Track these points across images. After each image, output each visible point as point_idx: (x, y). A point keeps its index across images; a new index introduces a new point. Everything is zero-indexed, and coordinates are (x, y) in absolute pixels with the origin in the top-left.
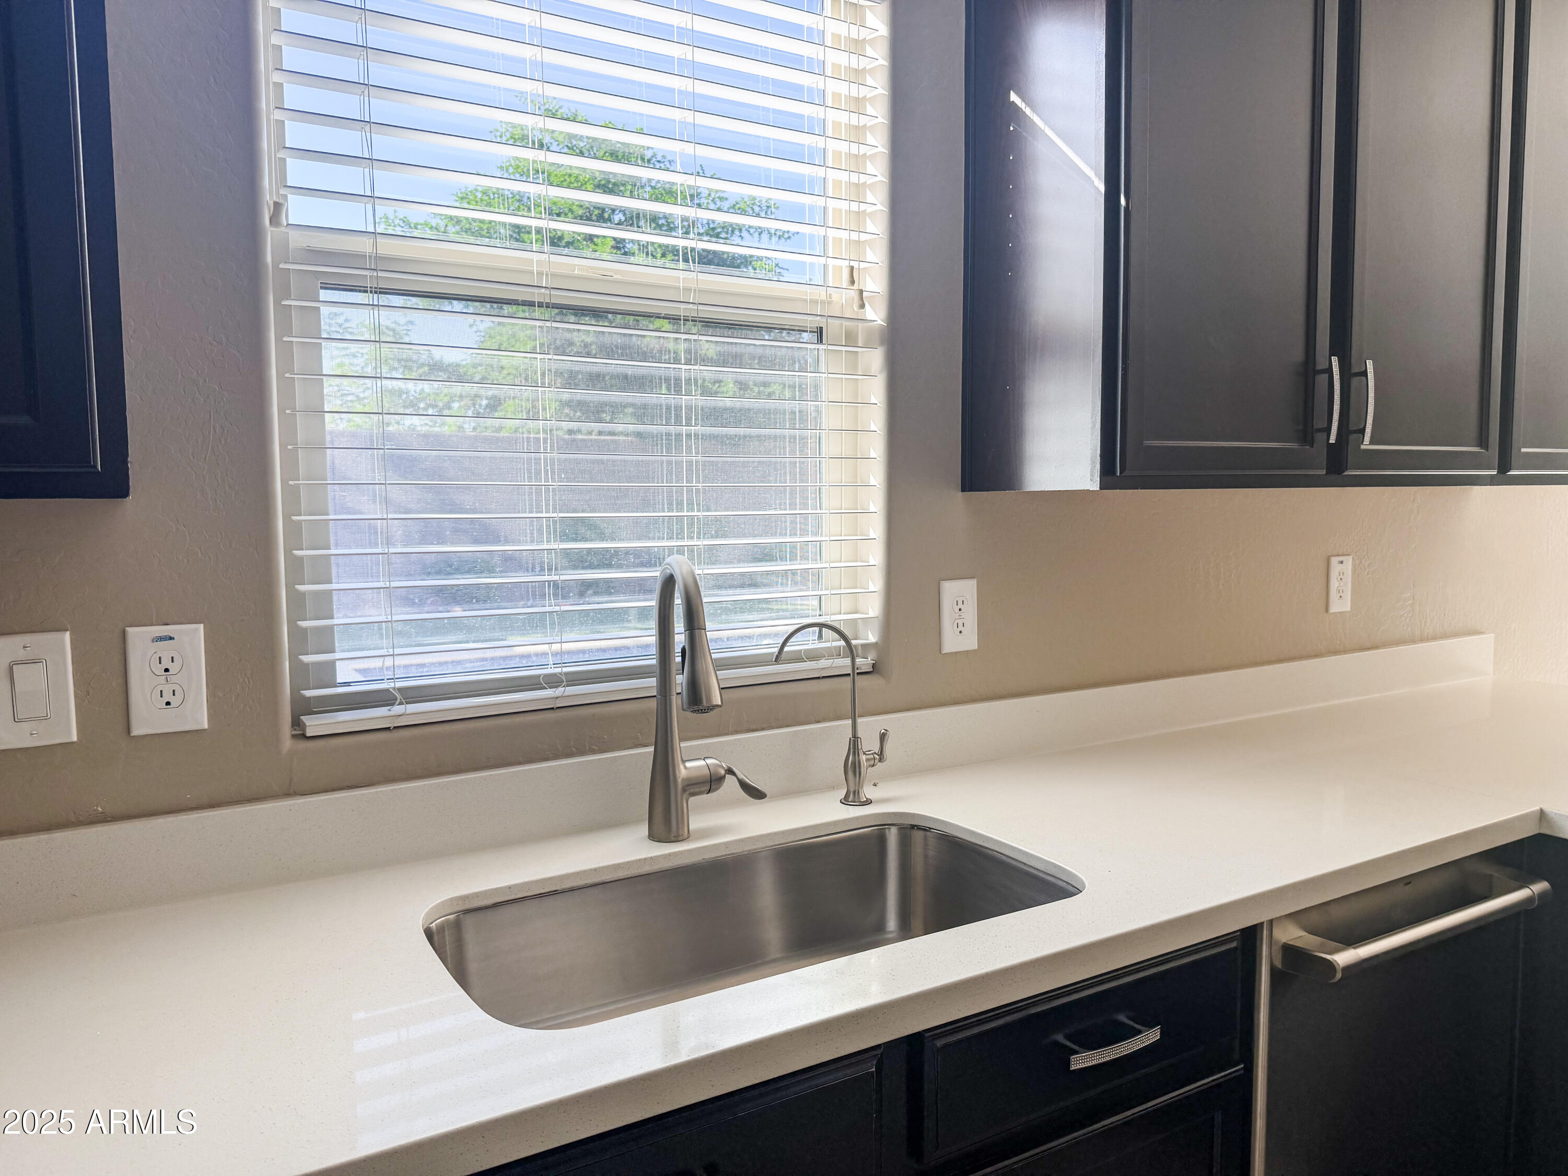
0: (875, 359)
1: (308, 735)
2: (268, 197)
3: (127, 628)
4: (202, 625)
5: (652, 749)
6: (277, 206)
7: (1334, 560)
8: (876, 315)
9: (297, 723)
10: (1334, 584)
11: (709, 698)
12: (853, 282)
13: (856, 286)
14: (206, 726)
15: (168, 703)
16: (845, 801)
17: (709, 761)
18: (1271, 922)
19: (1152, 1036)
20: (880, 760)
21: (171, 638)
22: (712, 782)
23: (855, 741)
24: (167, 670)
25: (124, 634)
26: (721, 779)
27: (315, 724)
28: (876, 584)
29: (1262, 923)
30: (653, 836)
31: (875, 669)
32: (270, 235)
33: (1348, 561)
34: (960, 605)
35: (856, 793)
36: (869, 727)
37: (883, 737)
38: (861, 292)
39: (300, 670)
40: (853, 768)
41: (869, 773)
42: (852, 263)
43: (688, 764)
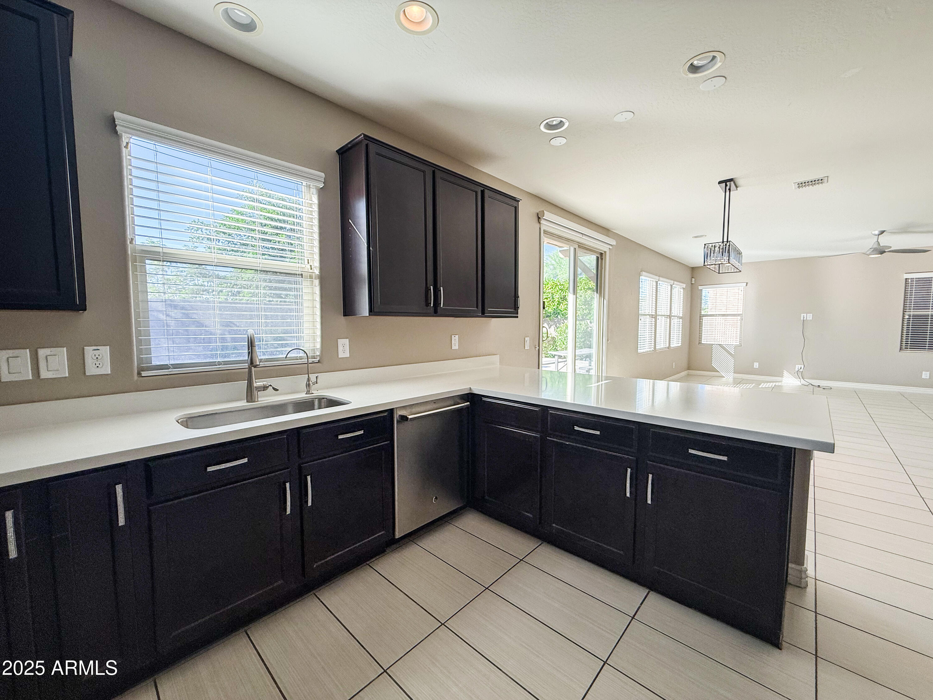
0: (317, 282)
1: (143, 376)
2: (129, 236)
3: (85, 347)
4: (108, 347)
5: (247, 381)
6: (132, 239)
7: (453, 336)
8: (317, 271)
9: (139, 374)
10: (453, 342)
11: (256, 362)
12: (308, 263)
13: (310, 264)
14: (110, 373)
15: (98, 367)
16: (306, 394)
17: (264, 383)
18: (396, 408)
19: (362, 432)
20: (316, 383)
21: (98, 350)
22: (265, 388)
23: (309, 380)
24: (97, 358)
25: (83, 349)
26: (268, 387)
27: (144, 374)
28: (319, 340)
29: (394, 408)
30: (247, 402)
31: (319, 362)
32: (130, 246)
33: (457, 336)
34: (344, 345)
35: (309, 391)
36: (313, 376)
37: (317, 377)
38: (311, 266)
39: (140, 360)
40: (308, 385)
41: (313, 387)
42: (308, 258)
43: (257, 383)
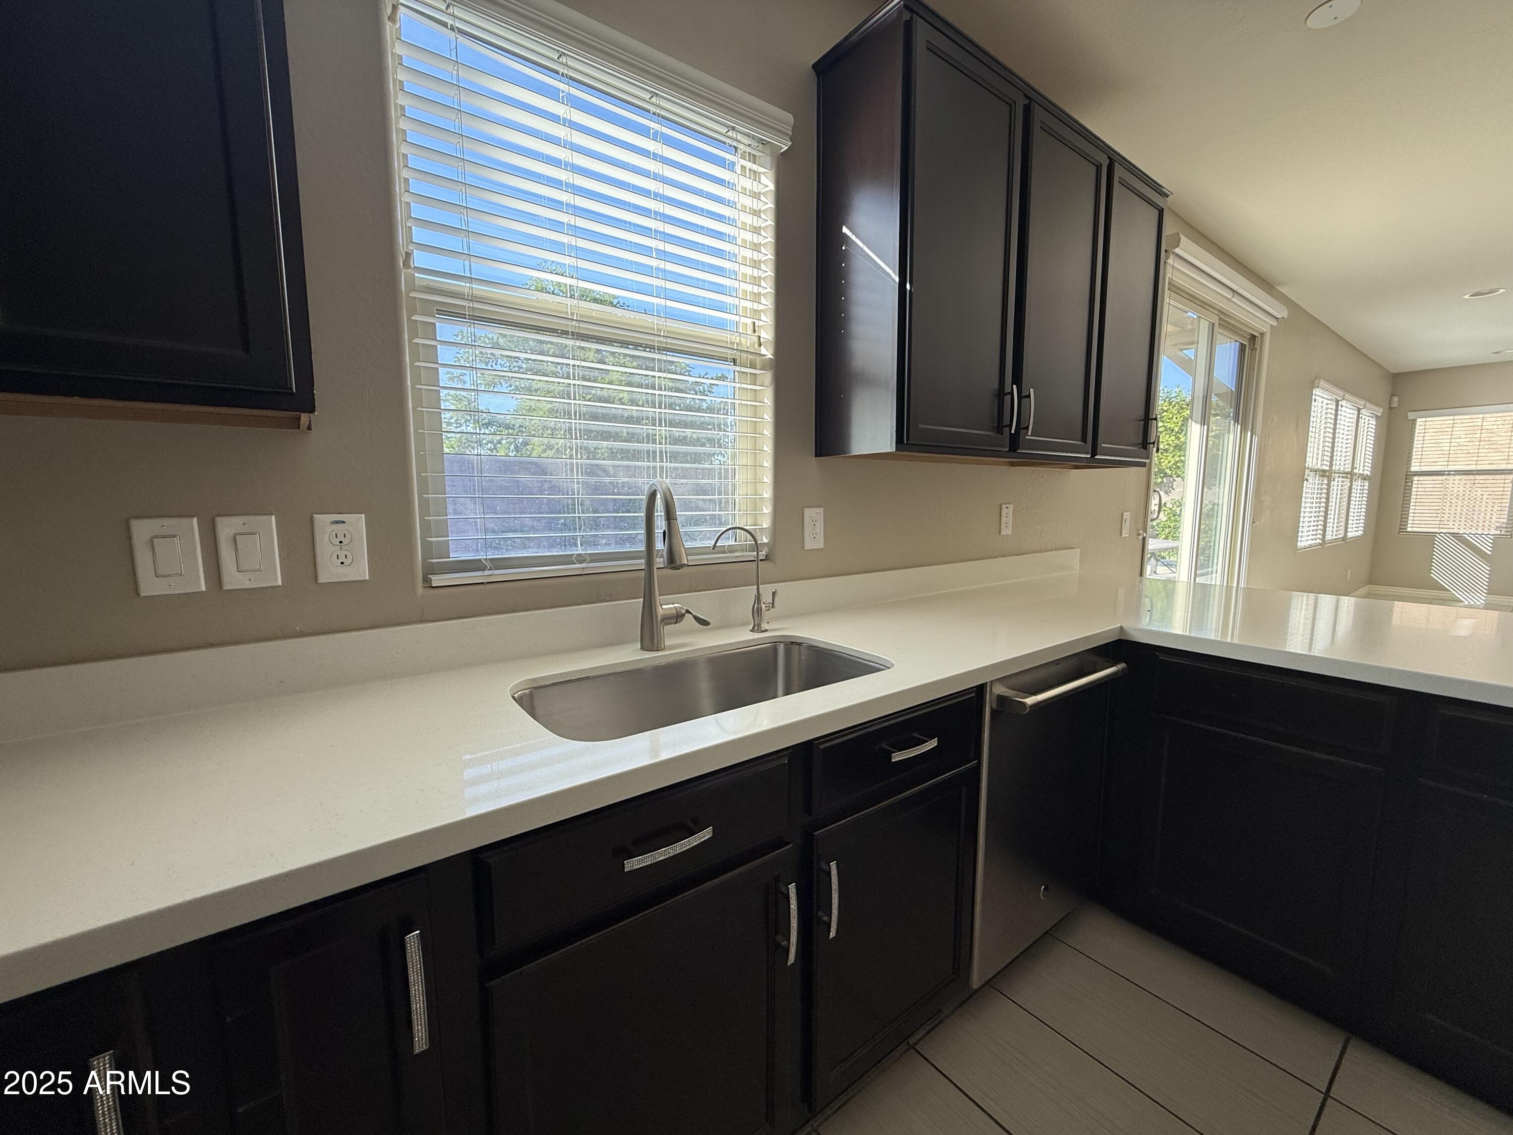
0: (767, 377)
1: (433, 585)
2: (402, 251)
3: (315, 515)
4: (364, 515)
5: (642, 600)
6: (408, 255)
7: (1004, 506)
8: (768, 352)
9: (426, 580)
10: (1004, 519)
11: (680, 560)
12: (755, 331)
13: (757, 334)
14: (368, 578)
15: (342, 563)
16: (752, 630)
17: (676, 605)
18: (991, 682)
19: (933, 743)
20: (772, 608)
21: (343, 522)
22: (678, 617)
23: (758, 598)
24: (341, 542)
25: (312, 520)
26: (683, 615)
27: (437, 580)
28: (767, 510)
29: (986, 683)
30: (642, 648)
31: (767, 558)
32: (403, 274)
33: (1011, 506)
34: (814, 523)
35: (759, 625)
36: (766, 590)
37: (774, 594)
38: (759, 337)
39: (427, 546)
40: (757, 612)
41: (766, 614)
42: (755, 321)
43: (664, 607)
